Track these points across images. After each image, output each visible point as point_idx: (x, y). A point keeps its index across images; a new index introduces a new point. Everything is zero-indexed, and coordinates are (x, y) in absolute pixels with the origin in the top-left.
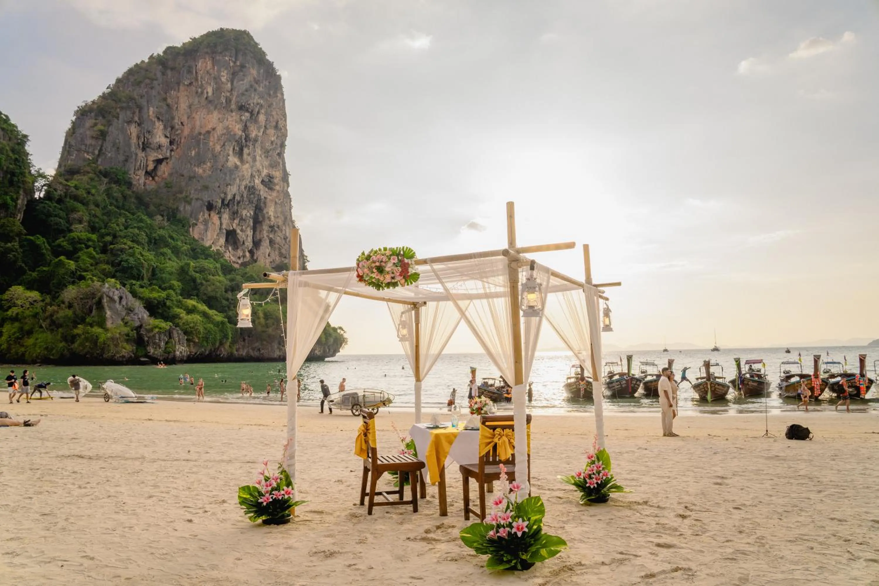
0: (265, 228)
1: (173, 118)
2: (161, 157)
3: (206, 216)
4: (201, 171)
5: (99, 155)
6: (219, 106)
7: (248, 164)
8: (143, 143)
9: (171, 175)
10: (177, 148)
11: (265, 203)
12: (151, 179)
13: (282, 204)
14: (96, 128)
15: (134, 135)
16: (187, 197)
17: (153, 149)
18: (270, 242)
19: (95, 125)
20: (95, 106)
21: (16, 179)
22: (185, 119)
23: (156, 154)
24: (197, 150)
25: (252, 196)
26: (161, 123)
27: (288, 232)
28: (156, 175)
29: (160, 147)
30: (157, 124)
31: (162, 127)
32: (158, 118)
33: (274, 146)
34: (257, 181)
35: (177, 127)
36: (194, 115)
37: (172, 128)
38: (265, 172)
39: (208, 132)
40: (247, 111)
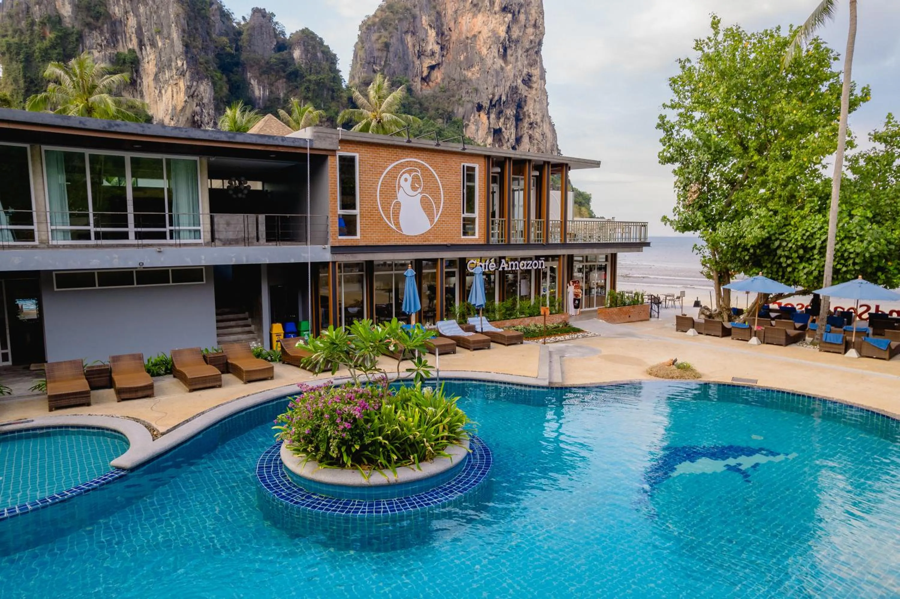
0: (526, 125)
1: (442, 25)
2: (434, 63)
3: (477, 115)
4: (470, 74)
5: (385, 66)
6: (483, 10)
7: (511, 65)
8: (418, 51)
9: (443, 80)
10: (447, 53)
11: (525, 101)
12: (426, 84)
13: (540, 102)
14: (380, 41)
15: (410, 45)
16: (460, 99)
17: (427, 56)
18: (530, 138)
19: (380, 37)
20: (377, 20)
21: (335, 95)
22: (452, 25)
23: (429, 61)
24: (465, 54)
25: (515, 95)
26: (433, 31)
27: (546, 128)
28: (430, 80)
29: (433, 54)
30: (429, 31)
31: (434, 34)
32: (431, 26)
33: (533, 44)
34: (519, 81)
35: (446, 33)
36: (460, 20)
37: (443, 34)
38: (525, 71)
39: (475, 36)
40: (510, 12)
